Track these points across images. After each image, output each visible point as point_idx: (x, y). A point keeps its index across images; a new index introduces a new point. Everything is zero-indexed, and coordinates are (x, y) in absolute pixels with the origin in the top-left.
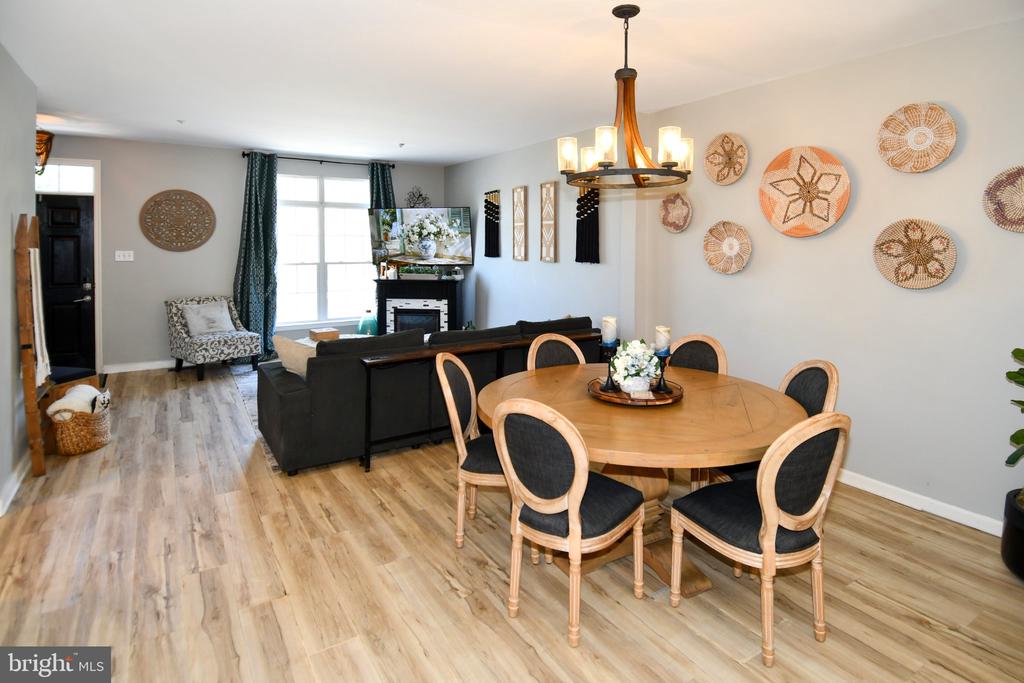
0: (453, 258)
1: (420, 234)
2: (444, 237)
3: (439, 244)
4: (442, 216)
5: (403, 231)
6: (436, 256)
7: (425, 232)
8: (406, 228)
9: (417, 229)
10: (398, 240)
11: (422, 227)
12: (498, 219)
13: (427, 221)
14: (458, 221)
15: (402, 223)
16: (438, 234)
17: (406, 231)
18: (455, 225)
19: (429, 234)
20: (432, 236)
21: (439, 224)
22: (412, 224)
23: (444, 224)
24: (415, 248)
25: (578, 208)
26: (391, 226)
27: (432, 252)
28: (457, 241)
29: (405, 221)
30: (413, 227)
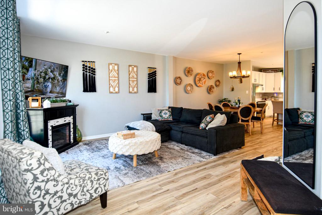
0: (58, 93)
1: (44, 78)
2: (56, 81)
3: (53, 85)
4: (57, 68)
5: (35, 75)
6: (51, 92)
7: (47, 77)
8: (37, 73)
9: (43, 75)
10: (30, 81)
11: (46, 74)
12: (95, 75)
13: (49, 70)
14: (63, 72)
15: (35, 69)
16: (53, 79)
17: (36, 75)
18: (62, 75)
19: (49, 78)
20: (50, 80)
21: (55, 73)
22: (41, 70)
23: (57, 73)
24: (40, 87)
25: (149, 76)
26: (28, 70)
27: (49, 90)
28: (61, 83)
29: (37, 68)
30: (41, 72)
